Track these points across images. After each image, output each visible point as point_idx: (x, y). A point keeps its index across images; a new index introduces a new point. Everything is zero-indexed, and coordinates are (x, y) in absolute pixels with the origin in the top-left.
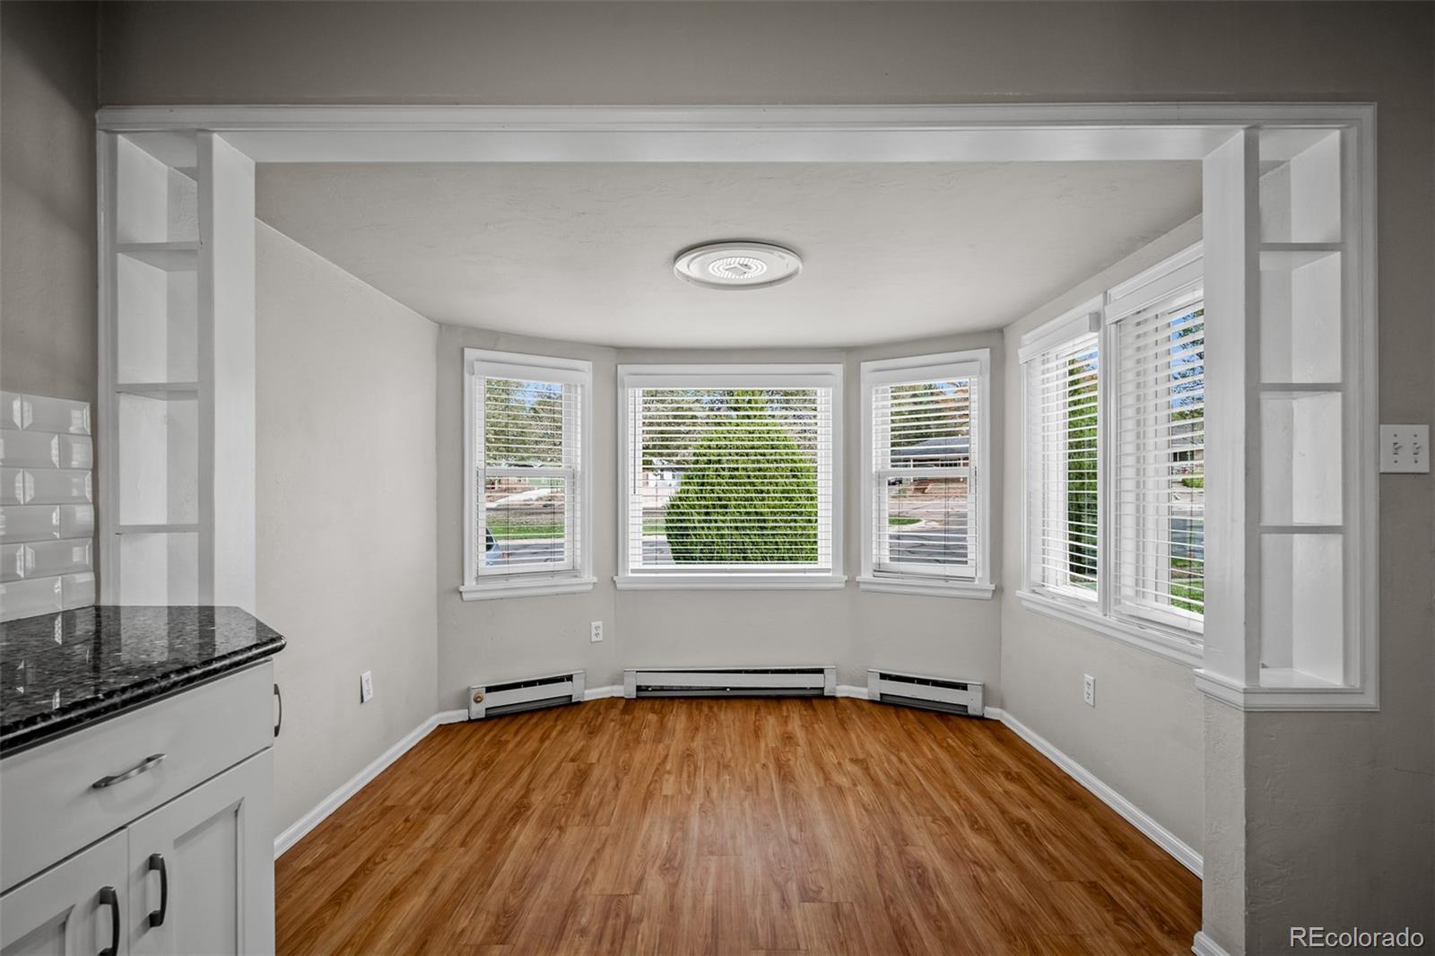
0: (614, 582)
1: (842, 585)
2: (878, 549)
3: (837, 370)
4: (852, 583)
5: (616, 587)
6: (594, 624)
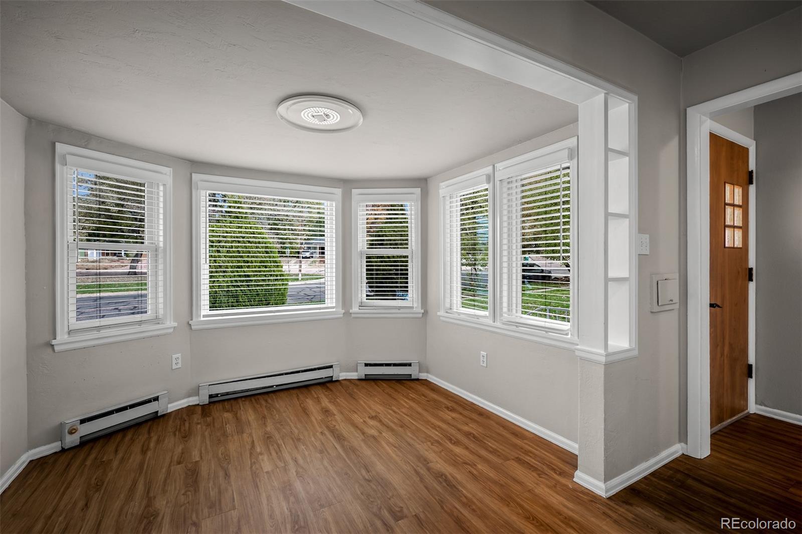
0: (190, 325)
1: (342, 316)
2: (361, 294)
3: (338, 192)
4: (347, 314)
5: (191, 329)
6: (174, 356)
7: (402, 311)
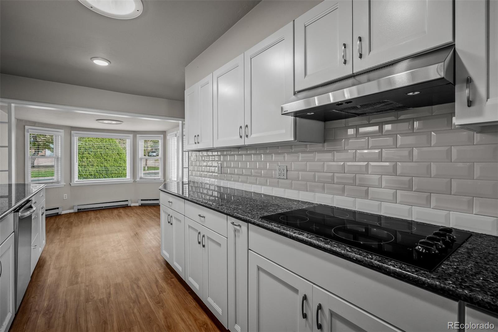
0: (70, 184)
2: (141, 174)
3: (131, 136)
4: (135, 181)
5: (71, 185)
6: (64, 195)
7: (156, 180)
